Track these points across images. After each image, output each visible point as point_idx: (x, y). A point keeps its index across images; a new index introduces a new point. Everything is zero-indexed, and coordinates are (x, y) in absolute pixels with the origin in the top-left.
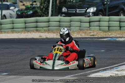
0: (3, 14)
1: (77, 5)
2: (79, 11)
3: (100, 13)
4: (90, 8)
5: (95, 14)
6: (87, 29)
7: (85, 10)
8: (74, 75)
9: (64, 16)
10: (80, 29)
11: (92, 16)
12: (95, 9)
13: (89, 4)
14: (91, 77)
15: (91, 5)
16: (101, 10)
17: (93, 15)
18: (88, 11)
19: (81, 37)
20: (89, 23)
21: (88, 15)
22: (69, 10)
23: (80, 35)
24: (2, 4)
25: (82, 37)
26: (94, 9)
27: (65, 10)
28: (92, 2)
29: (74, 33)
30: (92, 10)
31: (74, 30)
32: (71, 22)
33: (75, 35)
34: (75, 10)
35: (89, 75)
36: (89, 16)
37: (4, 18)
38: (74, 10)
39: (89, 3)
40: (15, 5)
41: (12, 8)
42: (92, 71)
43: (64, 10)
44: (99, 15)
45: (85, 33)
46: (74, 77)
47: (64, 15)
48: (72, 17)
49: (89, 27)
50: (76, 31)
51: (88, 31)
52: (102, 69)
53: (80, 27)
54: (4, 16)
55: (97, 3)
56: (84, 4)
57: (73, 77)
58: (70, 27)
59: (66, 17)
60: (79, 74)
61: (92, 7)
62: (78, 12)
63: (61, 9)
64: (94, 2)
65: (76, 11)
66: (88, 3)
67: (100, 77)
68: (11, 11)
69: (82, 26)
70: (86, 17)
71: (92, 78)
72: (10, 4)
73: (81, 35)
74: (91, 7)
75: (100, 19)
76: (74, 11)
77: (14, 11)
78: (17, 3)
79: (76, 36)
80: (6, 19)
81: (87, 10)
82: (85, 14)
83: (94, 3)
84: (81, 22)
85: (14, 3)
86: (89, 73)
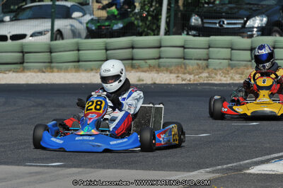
0: (56, 28)
1: (224, 10)
2: (228, 24)
3: (276, 28)
4: (254, 19)
5: (264, 31)
6: (246, 66)
7: (242, 21)
8: (214, 168)
9: (194, 36)
10: (229, 65)
11: (258, 36)
12: (265, 20)
13: (251, 9)
14: (251, 174)
15: (257, 10)
16: (278, 24)
17: (259, 33)
18: (248, 24)
19: (231, 82)
20: (249, 52)
21: (249, 33)
22: (205, 21)
23: (229, 78)
24: (53, 6)
25: (235, 82)
26: (262, 21)
27: (196, 22)
28: (258, 5)
29: (216, 74)
30: (257, 22)
31: (217, 68)
32: (210, 49)
33: (219, 77)
34: (219, 23)
35: (248, 168)
36: (251, 36)
37: (58, 36)
38: (217, 21)
39: (252, 6)
40: (84, 7)
41: (76, 15)
42: (254, 160)
43: (195, 20)
44: (274, 34)
45: (242, 74)
46: (213, 172)
47: (193, 32)
48: (212, 38)
49: (250, 61)
50: (220, 69)
51: (248, 69)
52: (276, 155)
53: (231, 60)
54: (59, 32)
55: (268, 6)
56: (241, 9)
57: (210, 172)
58: (207, 60)
59: (199, 36)
60: (225, 166)
61: (258, 15)
62: (225, 26)
63: (189, 19)
64: (262, 3)
65: (221, 23)
66: (248, 6)
67: (271, 173)
68: (73, 20)
69: (234, 58)
70: (243, 37)
71: (254, 175)
72: (72, 6)
73: (232, 78)
74: (255, 16)
75: (275, 42)
76: (216, 23)
77: (81, 23)
78: (88, 4)
79: (220, 80)
80: (63, 39)
81: (246, 22)
82: (242, 31)
83: (262, 5)
84: (232, 49)
85: (82, 4)
86: (248, 163)
